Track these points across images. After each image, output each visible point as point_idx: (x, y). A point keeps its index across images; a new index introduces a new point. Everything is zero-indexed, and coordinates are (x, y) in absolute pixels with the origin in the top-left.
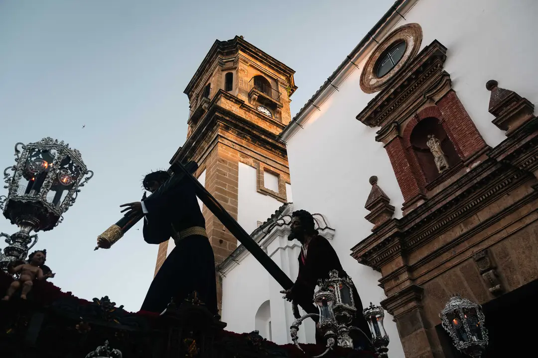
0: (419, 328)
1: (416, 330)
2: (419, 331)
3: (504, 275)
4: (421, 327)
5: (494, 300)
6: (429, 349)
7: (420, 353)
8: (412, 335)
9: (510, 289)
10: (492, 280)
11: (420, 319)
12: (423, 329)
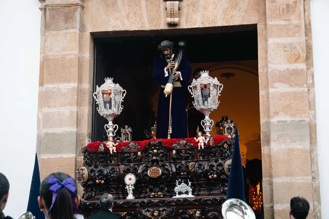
0: (73, 28)
1: (67, 28)
2: (71, 31)
3: (185, 11)
4: (76, 29)
5: (166, 30)
6: (76, 52)
7: (64, 53)
8: (60, 32)
9: (184, 25)
10: (173, 11)
11: (78, 19)
12: (77, 31)
